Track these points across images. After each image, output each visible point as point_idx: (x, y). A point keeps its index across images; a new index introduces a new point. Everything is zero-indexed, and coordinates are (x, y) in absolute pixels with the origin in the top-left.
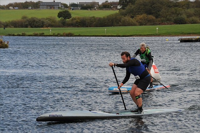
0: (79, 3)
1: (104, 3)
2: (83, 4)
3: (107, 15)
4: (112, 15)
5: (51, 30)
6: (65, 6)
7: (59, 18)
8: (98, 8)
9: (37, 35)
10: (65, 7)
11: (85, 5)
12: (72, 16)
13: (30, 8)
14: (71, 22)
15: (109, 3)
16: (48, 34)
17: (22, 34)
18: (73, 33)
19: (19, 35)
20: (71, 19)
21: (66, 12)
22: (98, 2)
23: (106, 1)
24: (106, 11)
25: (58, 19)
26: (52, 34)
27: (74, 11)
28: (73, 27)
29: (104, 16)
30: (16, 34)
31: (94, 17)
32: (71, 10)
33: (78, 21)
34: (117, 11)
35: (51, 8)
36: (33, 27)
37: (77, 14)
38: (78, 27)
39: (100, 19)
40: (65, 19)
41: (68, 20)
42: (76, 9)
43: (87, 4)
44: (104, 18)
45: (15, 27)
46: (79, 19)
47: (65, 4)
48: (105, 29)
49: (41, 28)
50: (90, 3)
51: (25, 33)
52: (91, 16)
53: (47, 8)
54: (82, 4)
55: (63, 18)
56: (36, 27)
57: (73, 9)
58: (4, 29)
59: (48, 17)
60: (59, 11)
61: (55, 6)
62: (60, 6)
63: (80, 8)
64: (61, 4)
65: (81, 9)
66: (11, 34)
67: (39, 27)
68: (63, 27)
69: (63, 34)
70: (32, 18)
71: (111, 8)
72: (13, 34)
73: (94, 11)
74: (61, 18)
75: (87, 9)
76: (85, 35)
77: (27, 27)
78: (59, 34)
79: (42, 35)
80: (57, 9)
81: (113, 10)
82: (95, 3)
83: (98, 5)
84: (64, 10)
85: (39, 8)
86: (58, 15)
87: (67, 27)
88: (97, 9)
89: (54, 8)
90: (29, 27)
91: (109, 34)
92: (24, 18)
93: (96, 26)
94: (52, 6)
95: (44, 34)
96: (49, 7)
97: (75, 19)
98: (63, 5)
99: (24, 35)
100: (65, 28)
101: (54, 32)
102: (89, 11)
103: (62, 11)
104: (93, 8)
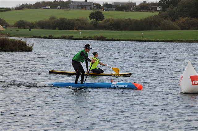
0: (114, 3)
1: (142, 4)
2: (118, 4)
3: (145, 18)
4: (151, 17)
5: (80, 33)
6: (98, 6)
7: (91, 19)
9: (65, 38)
10: (98, 8)
11: (120, 5)
12: (105, 18)
13: (59, 8)
15: (147, 4)
16: (78, 38)
17: (49, 36)
18: (105, 37)
19: (46, 38)
20: (104, 20)
21: (100, 13)
22: (136, 3)
23: (144, 2)
24: (143, 12)
25: (90, 21)
26: (82, 37)
27: (107, 12)
28: (106, 30)
29: (141, 18)
30: (42, 36)
31: (129, 19)
32: (105, 10)
33: (112, 23)
34: (157, 13)
35: (82, 8)
36: (61, 29)
37: (109, 15)
38: (111, 30)
39: (136, 22)
40: (97, 20)
41: (100, 21)
42: (110, 10)
43: (122, 4)
44: (141, 20)
45: (42, 28)
46: (113, 21)
47: (98, 4)
48: (142, 33)
49: (70, 30)
50: (127, 3)
51: (53, 35)
52: (127, 18)
53: (78, 8)
54: (117, 4)
55: (95, 20)
56: (64, 29)
58: (30, 30)
59: (79, 18)
60: (91, 11)
61: (87, 6)
62: (92, 7)
63: (114, 9)
64: (94, 4)
65: (115, 10)
66: (36, 36)
67: (68, 29)
68: (94, 30)
69: (95, 37)
70: (61, 19)
71: (150, 9)
72: (39, 36)
73: (130, 12)
74: (93, 19)
75: (122, 10)
76: (119, 39)
77: (55, 29)
78: (89, 37)
79: (71, 38)
80: (88, 9)
81: (152, 11)
82: (132, 3)
83: (135, 6)
84: (96, 11)
85: (69, 8)
86: (89, 16)
87: (99, 30)
88: (133, 11)
89: (86, 8)
90: (57, 29)
91: (146, 39)
92: (52, 18)
93: (132, 29)
94: (83, 6)
95: (73, 37)
96: (80, 8)
98: (95, 5)
99: (51, 37)
100: (96, 31)
101: (84, 35)
102: (125, 12)
103: (94, 11)
104: (129, 9)
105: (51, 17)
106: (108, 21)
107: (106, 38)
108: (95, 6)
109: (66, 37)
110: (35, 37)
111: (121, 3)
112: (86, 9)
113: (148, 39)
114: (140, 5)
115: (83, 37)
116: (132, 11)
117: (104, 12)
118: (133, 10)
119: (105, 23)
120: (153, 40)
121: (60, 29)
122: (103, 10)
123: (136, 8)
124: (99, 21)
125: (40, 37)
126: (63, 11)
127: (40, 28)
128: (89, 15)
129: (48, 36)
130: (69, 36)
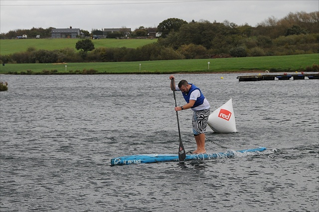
0: (105, 29)
1: (138, 29)
2: (110, 30)
3: (142, 46)
4: (149, 45)
5: (66, 66)
6: (86, 33)
7: (78, 49)
8: (129, 36)
10: (86, 36)
11: (112, 32)
12: (95, 47)
13: (38, 37)
14: (94, 55)
15: (144, 30)
16: (63, 72)
17: (28, 71)
19: (24, 74)
20: (94, 50)
21: (89, 41)
22: (130, 29)
23: (141, 27)
24: (140, 40)
25: (77, 51)
26: (68, 72)
27: (97, 40)
28: (96, 61)
29: (138, 46)
30: (19, 72)
31: (124, 48)
32: (94, 39)
33: (102, 54)
34: (156, 40)
35: (66, 37)
37: (101, 44)
38: (103, 62)
39: (132, 51)
40: (85, 51)
41: (90, 52)
42: (101, 38)
44: (138, 49)
45: (19, 62)
46: (105, 51)
47: (85, 31)
48: (140, 64)
49: (53, 64)
50: (120, 29)
51: (32, 70)
52: (121, 47)
53: (61, 37)
54: (108, 30)
55: (83, 50)
56: (46, 62)
57: (96, 38)
58: (4, 65)
59: (62, 49)
60: (77, 40)
61: (72, 34)
62: (79, 34)
63: (105, 36)
64: (80, 31)
65: (107, 37)
67: (51, 62)
68: (82, 62)
69: (84, 71)
70: (41, 51)
71: (147, 36)
72: (14, 71)
73: (125, 40)
74: (80, 49)
75: (115, 38)
76: (113, 72)
77: (35, 63)
78: (77, 71)
79: (54, 73)
80: (74, 38)
81: (150, 38)
82: (126, 29)
83: (130, 32)
84: (84, 39)
85: (51, 36)
87: (89, 62)
88: (128, 38)
89: (71, 36)
90: (37, 63)
91: (145, 71)
92: (31, 50)
93: (128, 60)
94: (68, 34)
95: (57, 71)
96: (64, 36)
97: (100, 52)
99: (29, 73)
100: (85, 63)
101: (71, 69)
102: (118, 40)
103: (81, 40)
104: (123, 36)
105: (29, 49)
106: (99, 51)
107: (97, 71)
108: (82, 33)
109: (48, 72)
110: (11, 73)
111: (113, 29)
112: (71, 38)
113: (147, 71)
114: (136, 30)
115: (70, 71)
116: (126, 38)
117: (93, 41)
118: (128, 36)
119: (95, 53)
120: (153, 72)
121: (41, 62)
122: (92, 39)
123: (132, 35)
124: (88, 52)
125: (16, 74)
126: (43, 40)
127: (16, 62)
128: (76, 45)
129: (26, 72)
130: (52, 71)
